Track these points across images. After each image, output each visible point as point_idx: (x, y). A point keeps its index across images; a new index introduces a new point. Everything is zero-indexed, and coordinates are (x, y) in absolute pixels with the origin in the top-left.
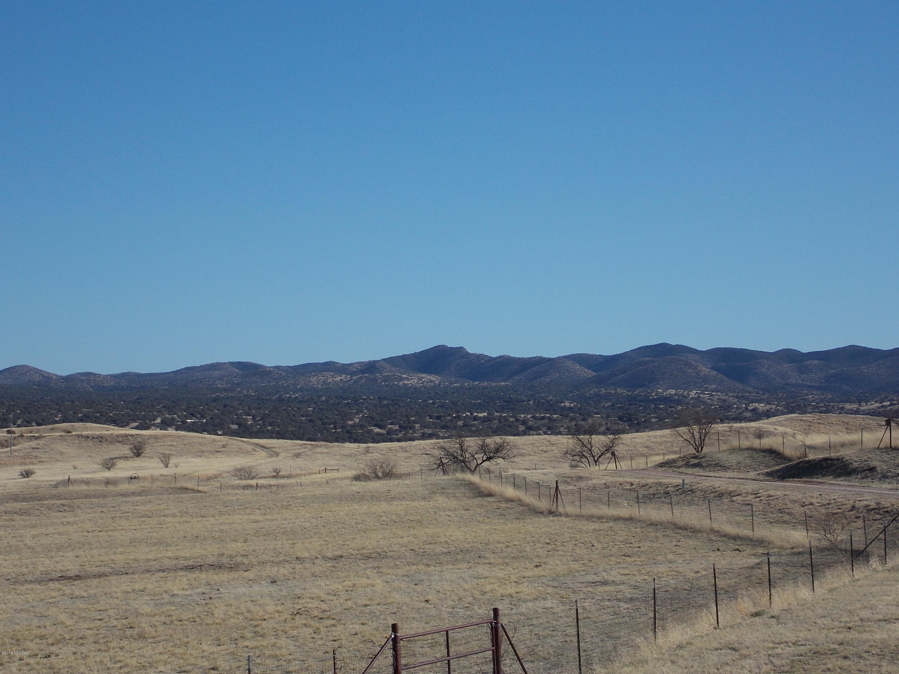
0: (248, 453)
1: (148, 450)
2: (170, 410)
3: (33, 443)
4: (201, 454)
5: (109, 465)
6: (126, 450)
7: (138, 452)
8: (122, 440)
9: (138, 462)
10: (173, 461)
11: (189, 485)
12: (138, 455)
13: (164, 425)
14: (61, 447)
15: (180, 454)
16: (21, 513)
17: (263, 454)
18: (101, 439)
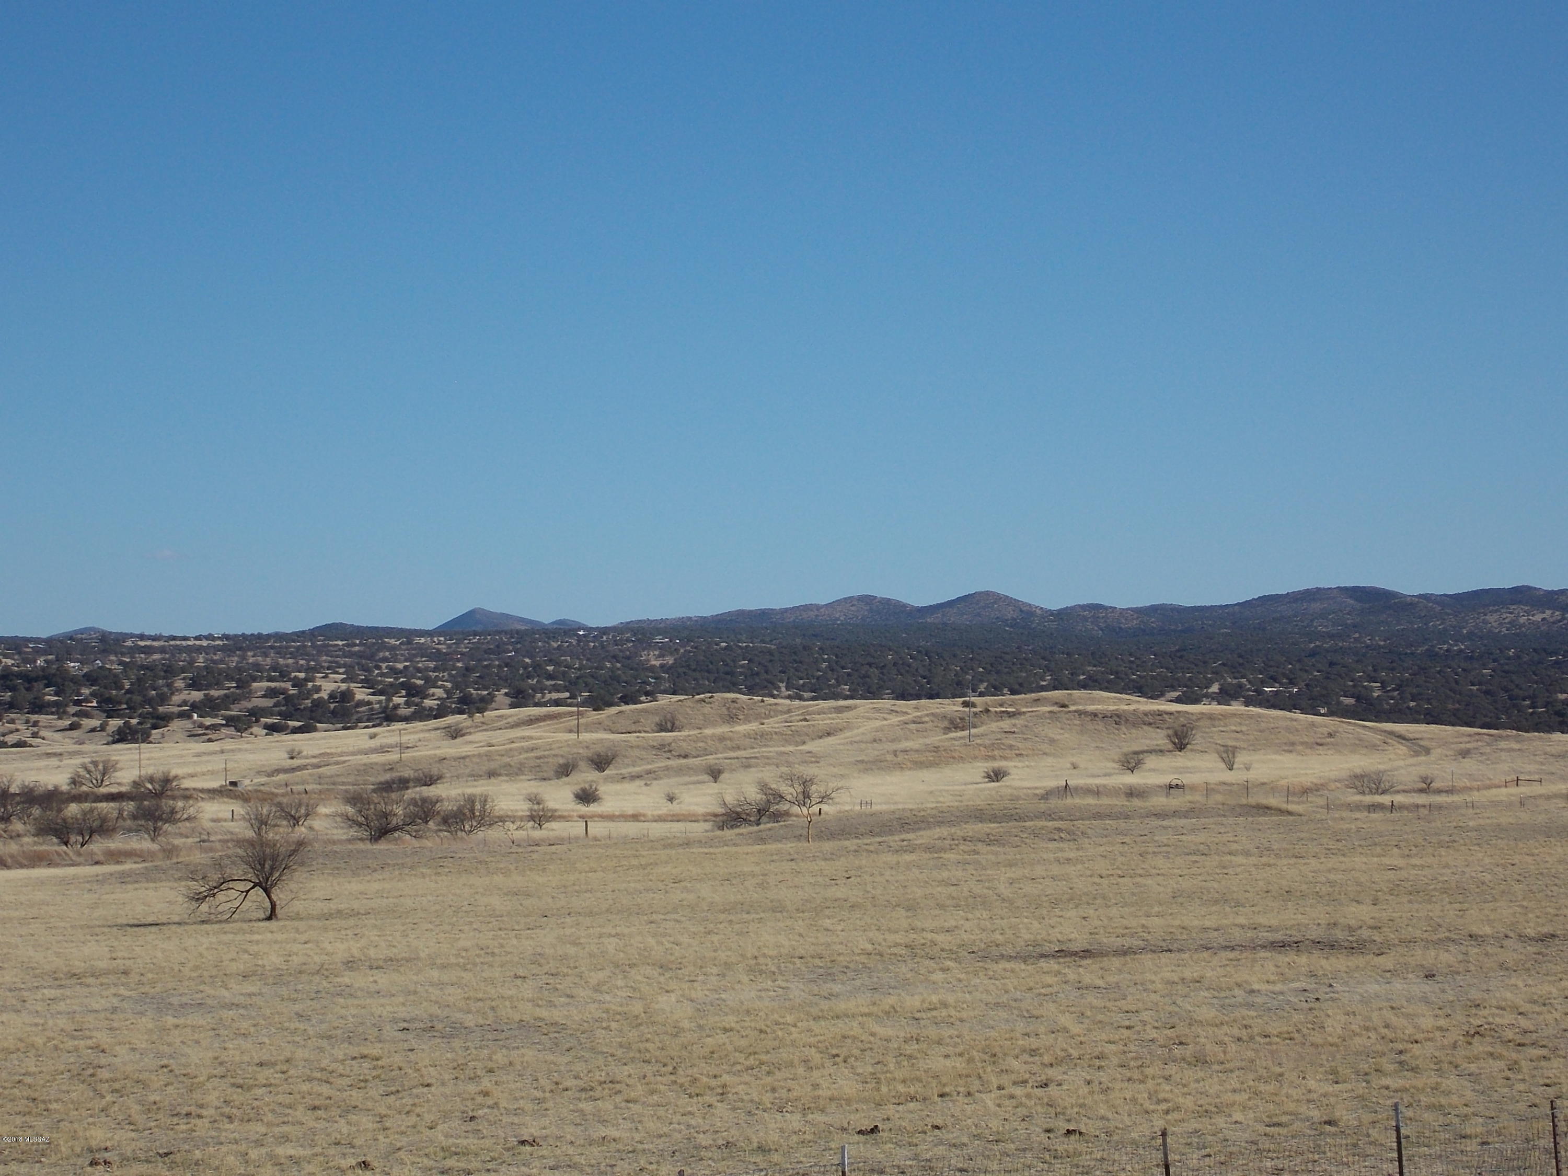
0: (1374, 747)
1: (1198, 740)
2: (1235, 670)
3: (1006, 724)
4: (1290, 747)
5: (1131, 763)
6: (1160, 738)
7: (1180, 742)
8: (1154, 720)
9: (1180, 760)
10: (1241, 759)
11: (1273, 801)
12: (1180, 749)
13: (1225, 696)
14: (1052, 731)
15: (1254, 747)
16: (989, 840)
17: (1402, 749)
18: (1117, 719)
